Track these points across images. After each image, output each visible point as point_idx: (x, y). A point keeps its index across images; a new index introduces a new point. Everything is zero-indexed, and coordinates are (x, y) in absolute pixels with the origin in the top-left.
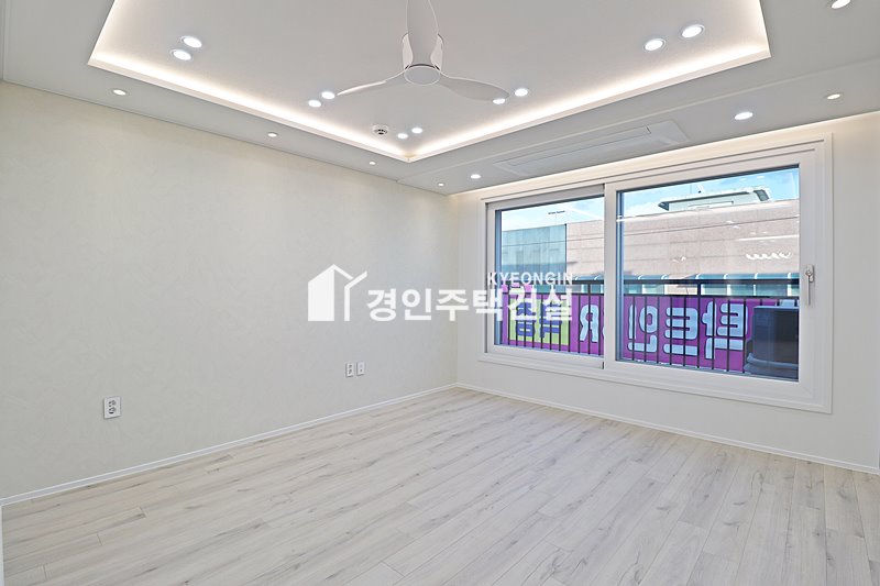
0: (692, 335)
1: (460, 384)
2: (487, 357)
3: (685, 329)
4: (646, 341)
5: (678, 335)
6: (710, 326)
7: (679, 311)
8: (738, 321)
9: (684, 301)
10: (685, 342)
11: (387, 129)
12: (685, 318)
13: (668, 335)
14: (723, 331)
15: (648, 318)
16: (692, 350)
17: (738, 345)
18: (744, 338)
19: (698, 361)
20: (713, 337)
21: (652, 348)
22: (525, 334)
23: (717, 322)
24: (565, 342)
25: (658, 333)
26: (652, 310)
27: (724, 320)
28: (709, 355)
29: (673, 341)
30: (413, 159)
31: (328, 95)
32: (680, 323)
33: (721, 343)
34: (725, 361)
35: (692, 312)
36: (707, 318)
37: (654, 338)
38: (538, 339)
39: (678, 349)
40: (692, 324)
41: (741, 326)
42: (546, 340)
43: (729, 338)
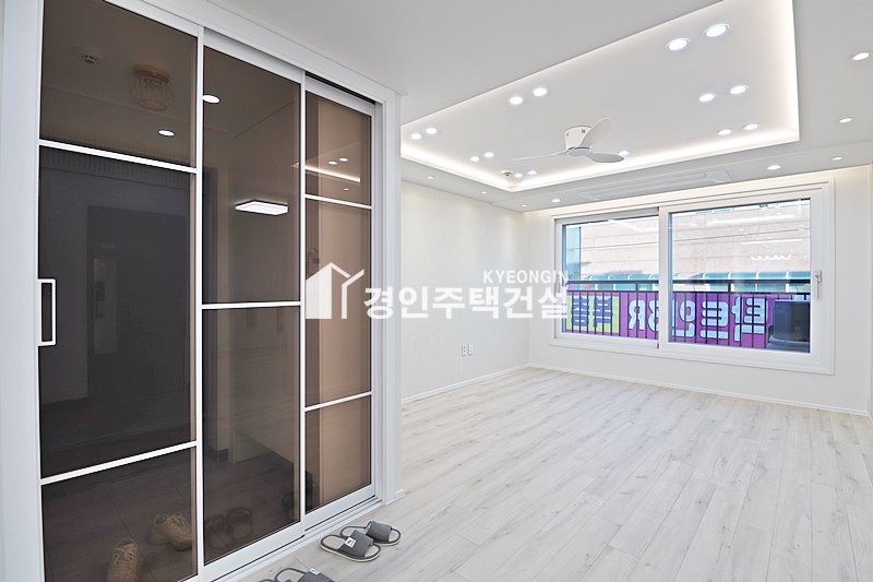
0: (723, 323)
1: (531, 365)
2: (555, 342)
3: (718, 318)
4: (686, 329)
5: (712, 323)
6: (738, 315)
7: (713, 305)
8: (761, 312)
9: (718, 296)
10: (718, 328)
11: (512, 172)
12: (718, 310)
13: (704, 323)
14: (748, 319)
15: (688, 310)
16: (723, 335)
17: (760, 330)
18: (765, 325)
19: (729, 342)
20: (740, 324)
21: (691, 333)
22: (580, 324)
23: (743, 312)
24: (616, 330)
25: (695, 322)
26: (691, 304)
27: (749, 311)
28: (737, 338)
29: (707, 328)
30: (515, 190)
31: (489, 155)
32: (714, 314)
33: (747, 329)
34: (750, 341)
35: (724, 305)
36: (736, 310)
37: (692, 326)
38: (591, 328)
39: (712, 334)
40: (724, 314)
41: (763, 315)
42: (599, 329)
43: (753, 324)
